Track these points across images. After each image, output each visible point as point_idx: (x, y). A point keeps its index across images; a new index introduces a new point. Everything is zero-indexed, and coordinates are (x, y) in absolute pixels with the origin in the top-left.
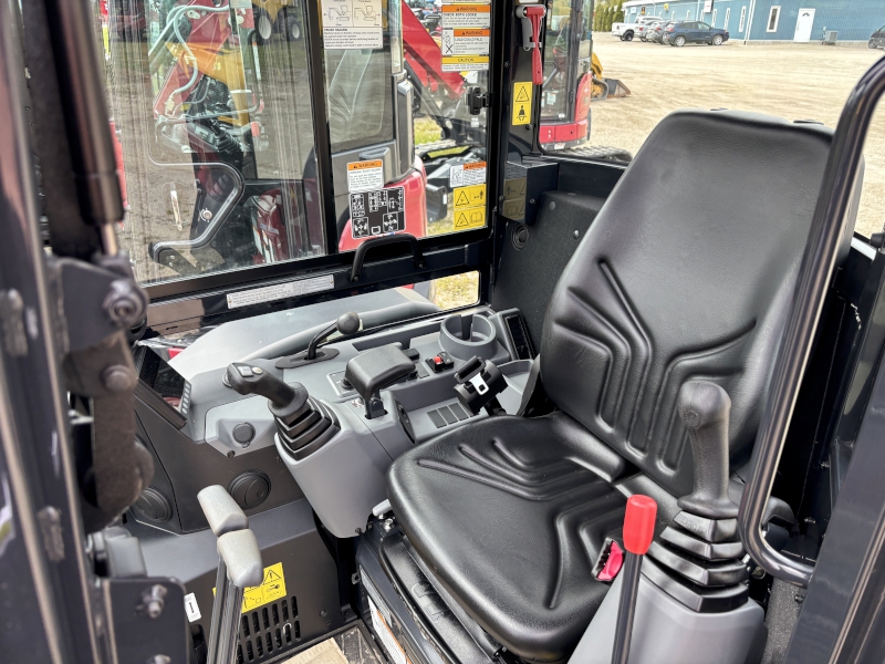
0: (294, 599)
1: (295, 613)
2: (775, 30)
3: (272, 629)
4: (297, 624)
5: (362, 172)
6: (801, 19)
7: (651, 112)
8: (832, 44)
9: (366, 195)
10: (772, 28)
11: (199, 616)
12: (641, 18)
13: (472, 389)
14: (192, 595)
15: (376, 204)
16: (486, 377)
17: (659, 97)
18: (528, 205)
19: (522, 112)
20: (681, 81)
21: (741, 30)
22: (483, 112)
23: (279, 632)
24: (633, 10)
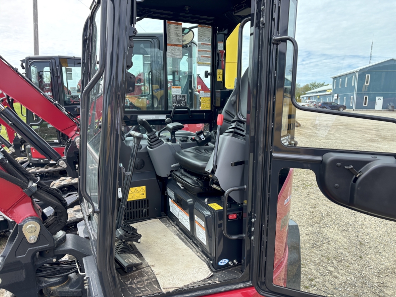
0: (148, 200)
1: (148, 206)
2: (367, 105)
3: (140, 209)
4: (148, 210)
5: (176, 89)
6: (377, 101)
7: (308, 131)
8: (393, 111)
9: (176, 95)
10: (365, 104)
11: (121, 197)
12: (308, 101)
13: (200, 139)
14: (120, 189)
15: (179, 99)
16: (205, 136)
17: (313, 127)
18: (221, 101)
19: (220, 78)
20: (323, 122)
21: (351, 105)
22: (209, 77)
23: (142, 211)
24: (305, 98)
